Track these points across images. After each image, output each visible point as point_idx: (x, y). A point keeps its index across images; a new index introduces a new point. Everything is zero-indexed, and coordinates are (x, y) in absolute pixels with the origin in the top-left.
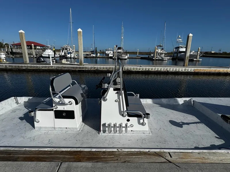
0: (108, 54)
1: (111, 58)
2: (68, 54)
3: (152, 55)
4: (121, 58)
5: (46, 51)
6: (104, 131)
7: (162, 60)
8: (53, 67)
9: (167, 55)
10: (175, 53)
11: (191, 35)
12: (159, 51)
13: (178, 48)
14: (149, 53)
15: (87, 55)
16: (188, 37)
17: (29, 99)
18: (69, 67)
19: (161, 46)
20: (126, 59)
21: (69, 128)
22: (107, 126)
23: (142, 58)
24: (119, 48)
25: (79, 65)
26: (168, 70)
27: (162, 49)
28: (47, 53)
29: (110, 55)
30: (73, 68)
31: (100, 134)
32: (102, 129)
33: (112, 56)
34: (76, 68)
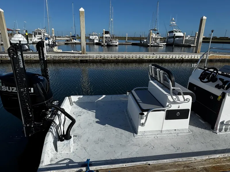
0: (94, 40)
1: (97, 44)
2: (46, 40)
3: (145, 40)
4: (111, 44)
5: (15, 36)
6: (220, 130)
7: (158, 46)
8: (48, 56)
9: (163, 40)
10: (170, 38)
11: (205, 18)
12: (154, 36)
13: (172, 32)
14: (141, 39)
15: (68, 41)
16: (202, 20)
17: (78, 98)
18: (69, 56)
19: (155, 30)
20: (116, 46)
21: (178, 130)
23: (133, 44)
24: (107, 33)
25: (81, 54)
26: (183, 57)
27: (158, 33)
28: (16, 39)
29: (96, 41)
30: (74, 57)
31: (218, 134)
32: (218, 128)
33: (98, 41)
34: (78, 57)
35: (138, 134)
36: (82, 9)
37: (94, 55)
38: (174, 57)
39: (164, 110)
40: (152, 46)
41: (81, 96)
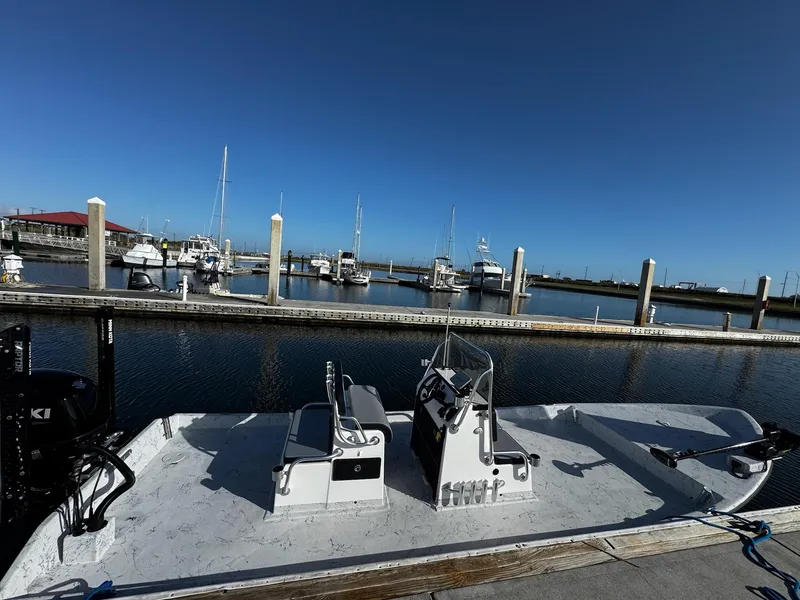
0: (319, 268)
1: (326, 278)
2: (208, 261)
3: (426, 278)
4: (353, 280)
5: (138, 247)
6: (445, 503)
7: (450, 291)
8: (189, 305)
9: (463, 275)
10: (476, 275)
11: (520, 250)
12: (443, 270)
13: (481, 264)
14: (420, 271)
15: (260, 266)
16: (516, 253)
17: (193, 420)
18: (237, 308)
19: (446, 259)
20: (365, 285)
21: (362, 502)
22: (452, 488)
23: (402, 284)
24: (345, 255)
25: (266, 304)
26: (481, 323)
27: (450, 266)
28: (139, 255)
29: (323, 271)
30: (250, 310)
31: (439, 510)
32: (440, 498)
33: (327, 272)
34: (259, 310)
35: (276, 512)
36: (277, 217)
37: (294, 308)
38: (463, 322)
39: (329, 461)
40: (438, 290)
41: (201, 416)
